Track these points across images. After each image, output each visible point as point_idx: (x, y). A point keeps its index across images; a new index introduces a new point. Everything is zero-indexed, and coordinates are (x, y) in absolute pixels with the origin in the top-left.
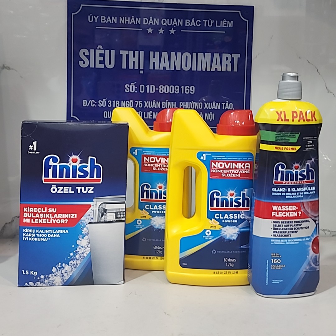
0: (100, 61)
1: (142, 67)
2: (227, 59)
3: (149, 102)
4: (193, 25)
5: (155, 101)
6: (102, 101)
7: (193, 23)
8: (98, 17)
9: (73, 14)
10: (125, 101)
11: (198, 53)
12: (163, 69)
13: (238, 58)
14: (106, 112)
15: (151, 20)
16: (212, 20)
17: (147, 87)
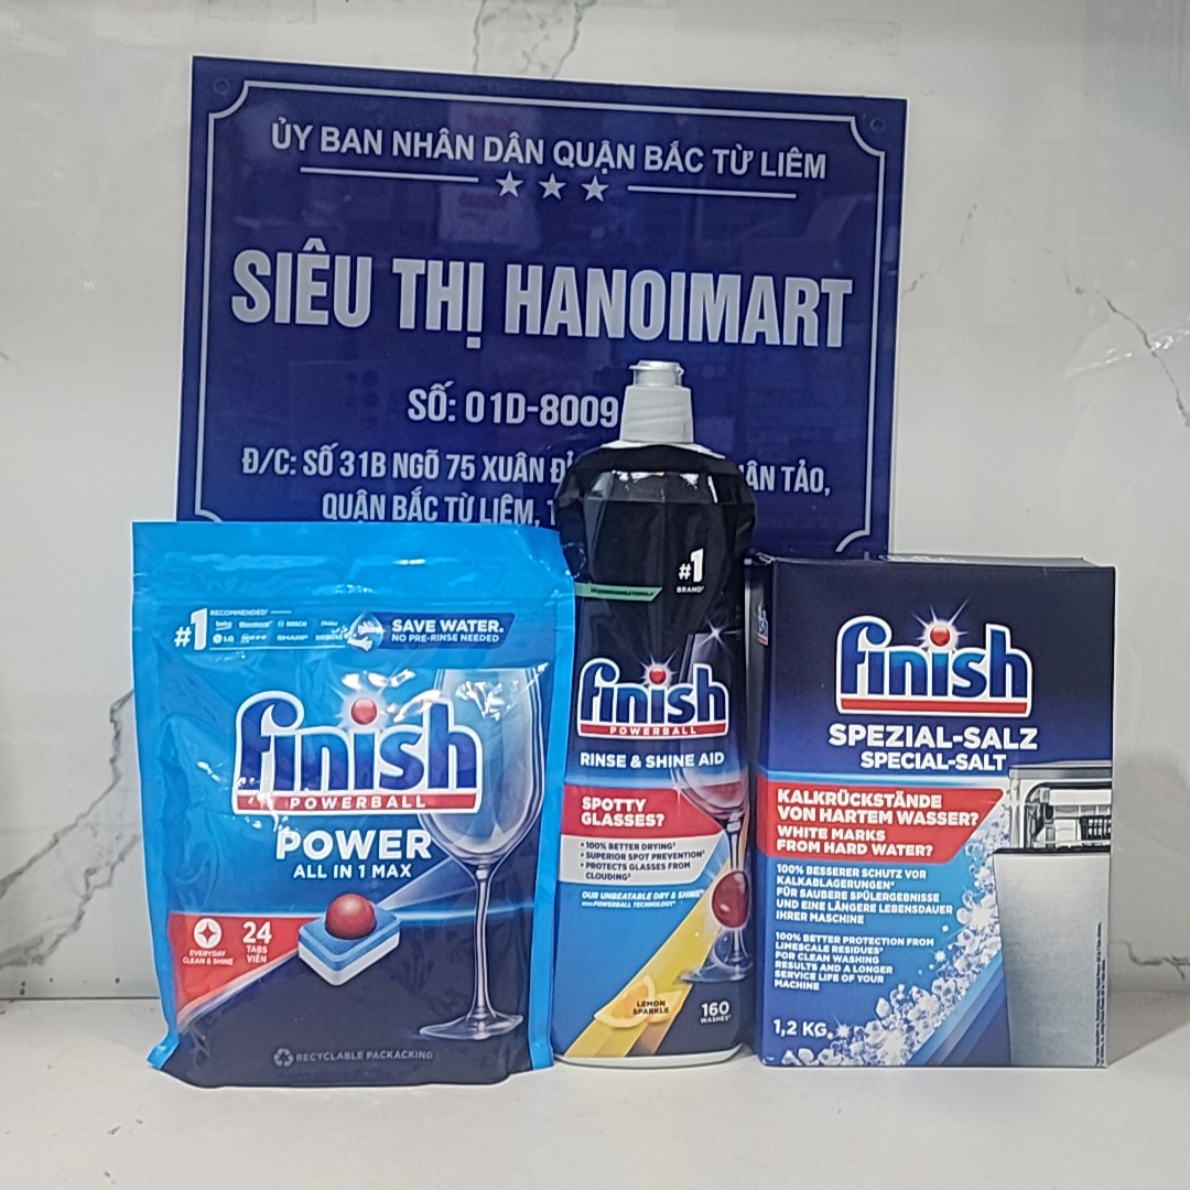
0: (314, 298)
1: (475, 324)
2: (802, 300)
3: (502, 459)
4: (676, 168)
5: (524, 455)
6: (319, 452)
7: (674, 160)
8: (309, 129)
9: (212, 117)
10: (406, 456)
11: (693, 275)
12: (555, 333)
13: (845, 296)
14: (334, 497)
15: (514, 143)
16: (749, 150)
17: (493, 402)
